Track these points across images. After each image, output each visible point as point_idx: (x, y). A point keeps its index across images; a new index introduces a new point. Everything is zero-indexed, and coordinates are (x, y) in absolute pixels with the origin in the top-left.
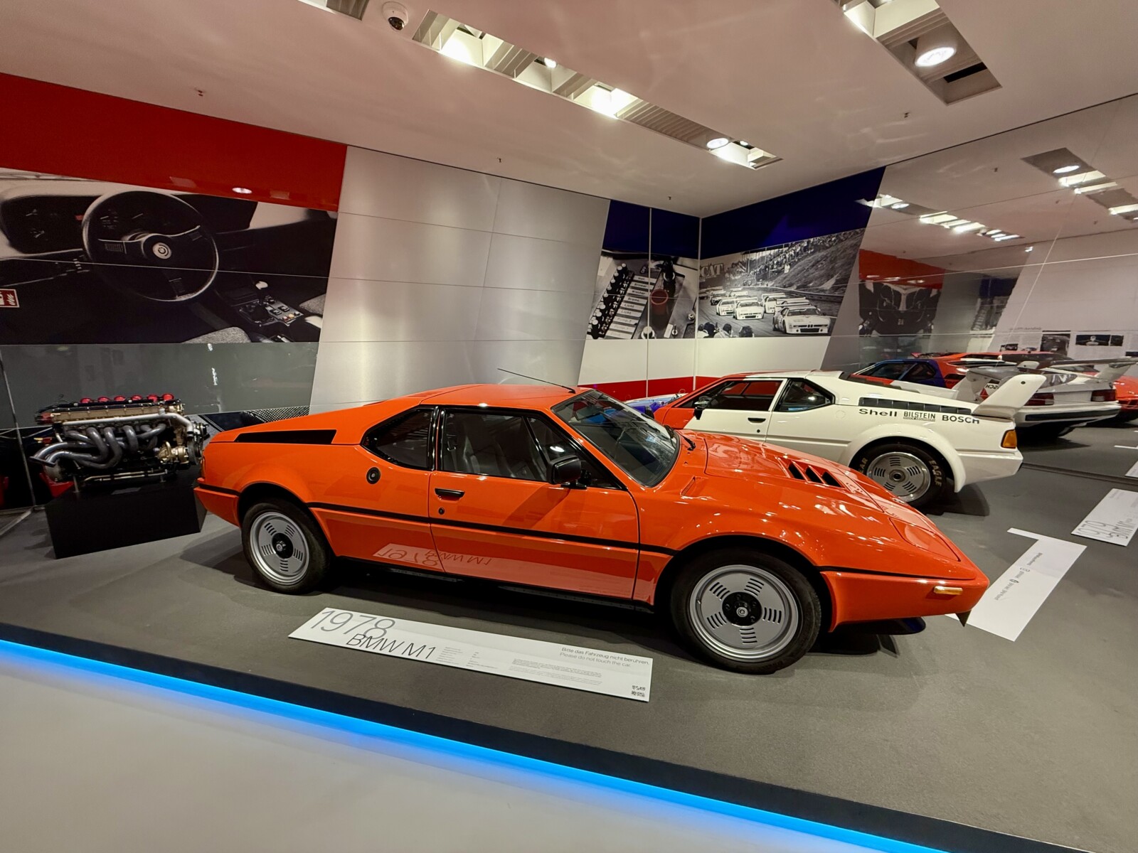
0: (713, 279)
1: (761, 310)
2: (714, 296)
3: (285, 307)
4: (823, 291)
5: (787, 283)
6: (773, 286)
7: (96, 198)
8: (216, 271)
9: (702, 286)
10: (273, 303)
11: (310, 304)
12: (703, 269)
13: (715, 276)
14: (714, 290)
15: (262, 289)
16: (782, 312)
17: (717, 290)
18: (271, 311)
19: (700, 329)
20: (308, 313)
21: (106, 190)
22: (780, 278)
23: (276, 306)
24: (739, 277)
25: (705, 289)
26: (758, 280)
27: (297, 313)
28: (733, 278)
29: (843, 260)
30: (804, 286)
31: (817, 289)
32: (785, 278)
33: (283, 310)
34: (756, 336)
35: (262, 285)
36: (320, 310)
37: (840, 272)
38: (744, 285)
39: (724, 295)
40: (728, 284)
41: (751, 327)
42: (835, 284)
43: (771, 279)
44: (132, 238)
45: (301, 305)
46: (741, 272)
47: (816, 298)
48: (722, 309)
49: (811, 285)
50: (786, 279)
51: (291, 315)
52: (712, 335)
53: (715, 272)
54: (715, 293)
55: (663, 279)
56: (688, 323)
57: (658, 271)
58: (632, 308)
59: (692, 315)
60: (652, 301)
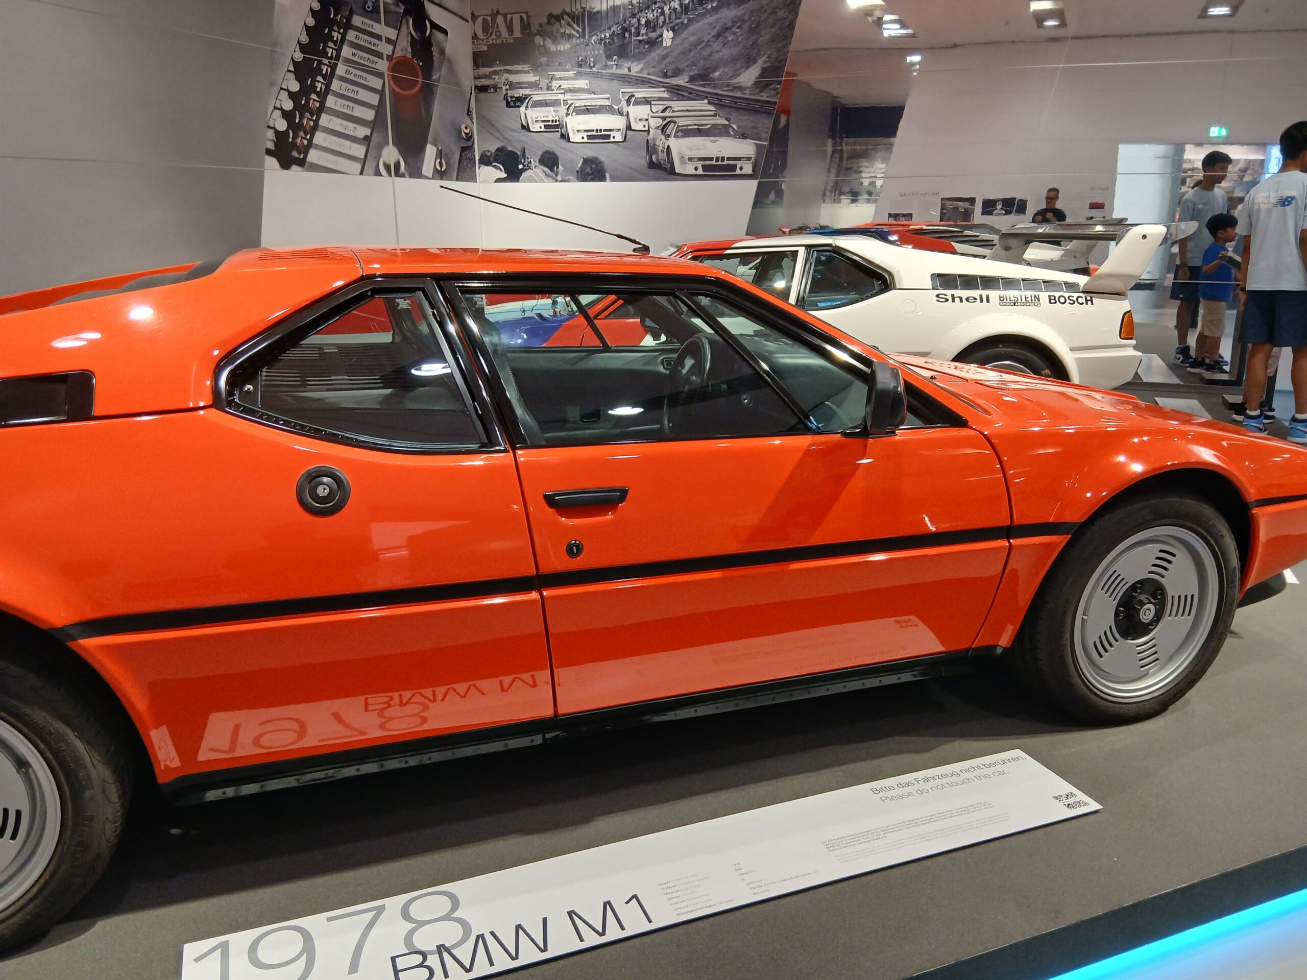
0: (504, 45)
1: (618, 122)
2: (512, 86)
4: (739, 88)
5: (671, 67)
6: (641, 71)
9: (479, 59)
12: (479, 21)
13: (511, 41)
14: (510, 72)
16: (663, 129)
17: (517, 72)
19: (486, 161)
22: (655, 54)
24: (567, 46)
25: (489, 70)
26: (609, 57)
28: (553, 48)
29: (773, 30)
30: (703, 77)
31: (729, 85)
32: (664, 57)
34: (614, 179)
37: (768, 53)
38: (580, 66)
39: (535, 85)
40: (543, 60)
41: (602, 159)
42: (761, 76)
43: (637, 57)
46: (570, 36)
47: (727, 102)
48: (534, 116)
49: (716, 74)
50: (666, 61)
52: (513, 174)
53: (510, 29)
54: (514, 78)
55: (408, 33)
56: (462, 145)
57: (397, 10)
58: (354, 96)
59: (466, 128)
60: (392, 83)
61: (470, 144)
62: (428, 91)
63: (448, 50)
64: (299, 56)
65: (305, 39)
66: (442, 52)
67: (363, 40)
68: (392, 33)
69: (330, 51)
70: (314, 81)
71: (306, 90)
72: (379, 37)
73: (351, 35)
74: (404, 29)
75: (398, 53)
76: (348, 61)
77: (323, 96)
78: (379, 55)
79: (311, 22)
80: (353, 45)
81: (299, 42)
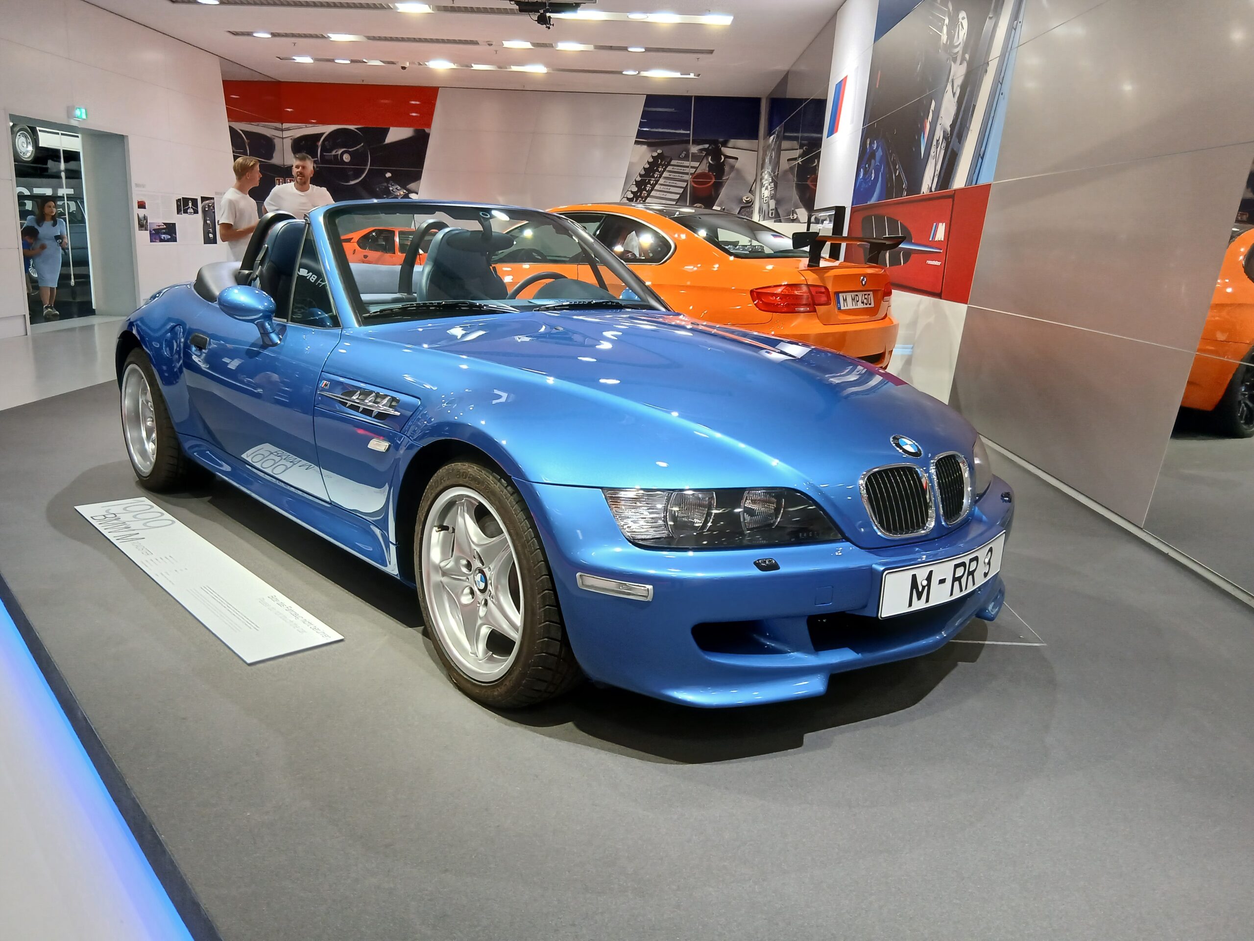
3: (399, 188)
7: (323, 134)
8: (368, 167)
10: (393, 185)
11: (412, 186)
15: (389, 177)
18: (392, 190)
20: (410, 191)
21: (327, 129)
23: (395, 187)
27: (405, 191)
33: (398, 190)
35: (388, 175)
36: (417, 190)
44: (336, 152)
45: (407, 187)
51: (402, 192)
55: (707, 163)
56: (742, 206)
57: (701, 154)
58: (668, 190)
59: (747, 198)
60: (693, 184)
61: (750, 205)
62: (718, 186)
63: (738, 165)
64: (639, 179)
65: (643, 172)
66: (732, 167)
67: (676, 169)
68: (696, 164)
69: (656, 176)
70: (646, 186)
71: (640, 190)
72: (688, 167)
73: (669, 168)
74: (705, 161)
75: (699, 171)
76: (665, 178)
77: (649, 192)
78: (687, 174)
79: (647, 166)
80: (670, 171)
81: (639, 174)
